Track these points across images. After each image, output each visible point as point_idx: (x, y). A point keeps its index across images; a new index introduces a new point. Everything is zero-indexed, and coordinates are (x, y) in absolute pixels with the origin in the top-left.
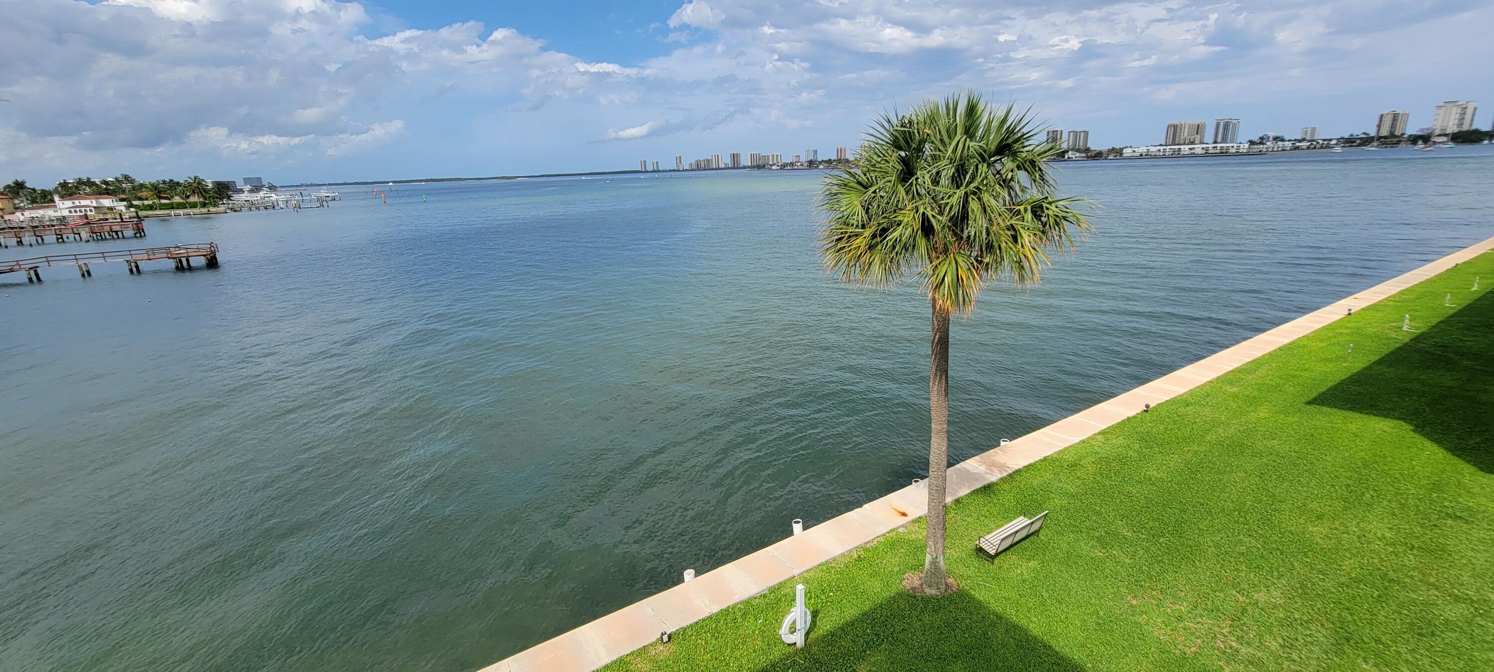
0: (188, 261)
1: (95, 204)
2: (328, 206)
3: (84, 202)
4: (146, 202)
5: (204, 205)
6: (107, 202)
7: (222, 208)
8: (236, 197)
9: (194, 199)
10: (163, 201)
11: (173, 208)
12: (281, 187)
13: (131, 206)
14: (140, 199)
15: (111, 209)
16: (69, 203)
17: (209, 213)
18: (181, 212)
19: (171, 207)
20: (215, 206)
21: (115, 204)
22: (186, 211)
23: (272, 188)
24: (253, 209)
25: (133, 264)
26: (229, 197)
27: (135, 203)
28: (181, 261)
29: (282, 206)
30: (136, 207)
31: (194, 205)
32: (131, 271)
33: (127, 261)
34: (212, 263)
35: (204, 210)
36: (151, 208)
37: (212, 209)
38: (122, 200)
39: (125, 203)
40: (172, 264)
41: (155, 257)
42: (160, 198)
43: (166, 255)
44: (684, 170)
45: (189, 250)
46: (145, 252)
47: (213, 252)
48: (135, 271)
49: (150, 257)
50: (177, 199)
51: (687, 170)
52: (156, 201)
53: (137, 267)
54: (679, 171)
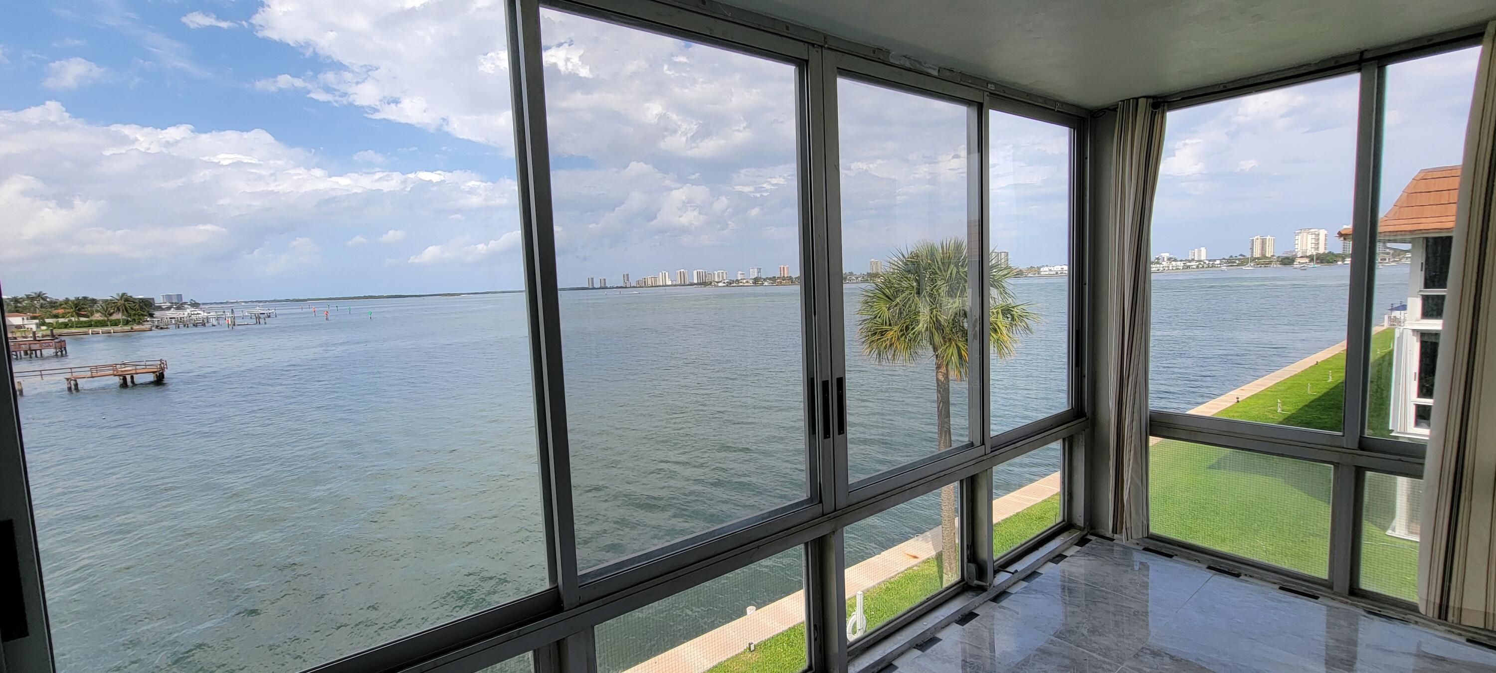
0: (132, 378)
2: (265, 323)
4: (61, 320)
5: (127, 323)
7: (147, 326)
8: (157, 314)
9: (117, 316)
10: (83, 319)
11: (90, 326)
12: (203, 304)
13: (44, 324)
14: (53, 316)
17: (132, 330)
18: (100, 330)
19: (90, 325)
20: (139, 323)
21: (26, 322)
22: (105, 329)
23: (195, 305)
24: (182, 326)
25: (73, 383)
26: (151, 315)
27: (47, 321)
28: (125, 379)
29: (215, 323)
30: (49, 325)
31: (116, 323)
32: (71, 389)
33: (67, 379)
34: (160, 380)
35: (129, 328)
36: (66, 326)
37: (136, 327)
38: (34, 318)
39: (37, 321)
40: (117, 380)
41: (99, 374)
42: (79, 315)
43: (111, 372)
44: (631, 287)
45: (138, 367)
46: (88, 369)
47: (163, 369)
48: (74, 388)
49: (94, 374)
50: (97, 317)
51: (634, 287)
52: (73, 319)
53: (76, 385)
54: (626, 287)
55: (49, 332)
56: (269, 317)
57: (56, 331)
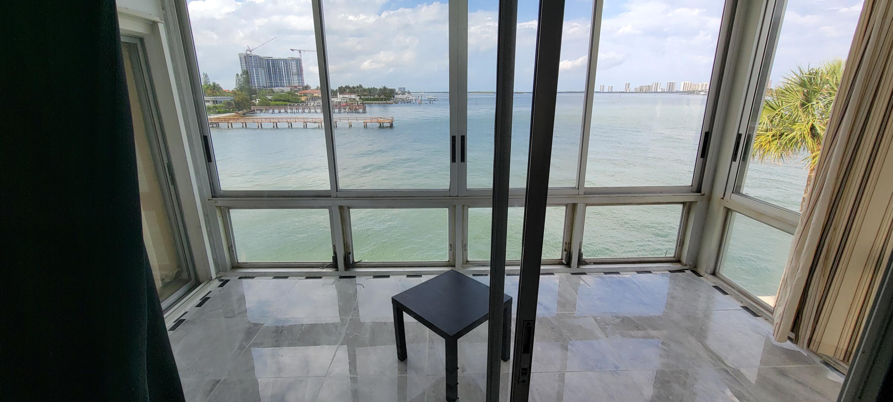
0: (383, 124)
1: (349, 97)
3: (347, 96)
4: (366, 97)
5: (385, 100)
6: (353, 96)
7: (392, 101)
8: (396, 96)
9: (382, 97)
10: (372, 97)
12: (412, 92)
14: (365, 95)
15: (354, 99)
16: (341, 96)
17: (387, 103)
18: (377, 102)
19: (374, 100)
20: (389, 100)
21: (356, 97)
22: (379, 102)
23: (409, 93)
24: (403, 102)
25: (365, 124)
26: (394, 97)
27: (362, 97)
28: (380, 124)
29: (414, 102)
30: (363, 99)
31: (382, 100)
32: (364, 126)
33: (364, 122)
34: (391, 126)
35: (385, 102)
36: (367, 100)
37: (388, 102)
38: (358, 96)
39: (359, 97)
40: (378, 125)
41: (373, 121)
42: (371, 95)
43: (376, 121)
44: (630, 93)
45: (385, 120)
46: (370, 119)
47: (392, 121)
48: (366, 127)
49: (372, 121)
50: (376, 96)
51: (632, 92)
52: (369, 97)
53: (366, 125)
54: (626, 93)
55: (362, 102)
56: (435, 100)
57: (364, 102)
